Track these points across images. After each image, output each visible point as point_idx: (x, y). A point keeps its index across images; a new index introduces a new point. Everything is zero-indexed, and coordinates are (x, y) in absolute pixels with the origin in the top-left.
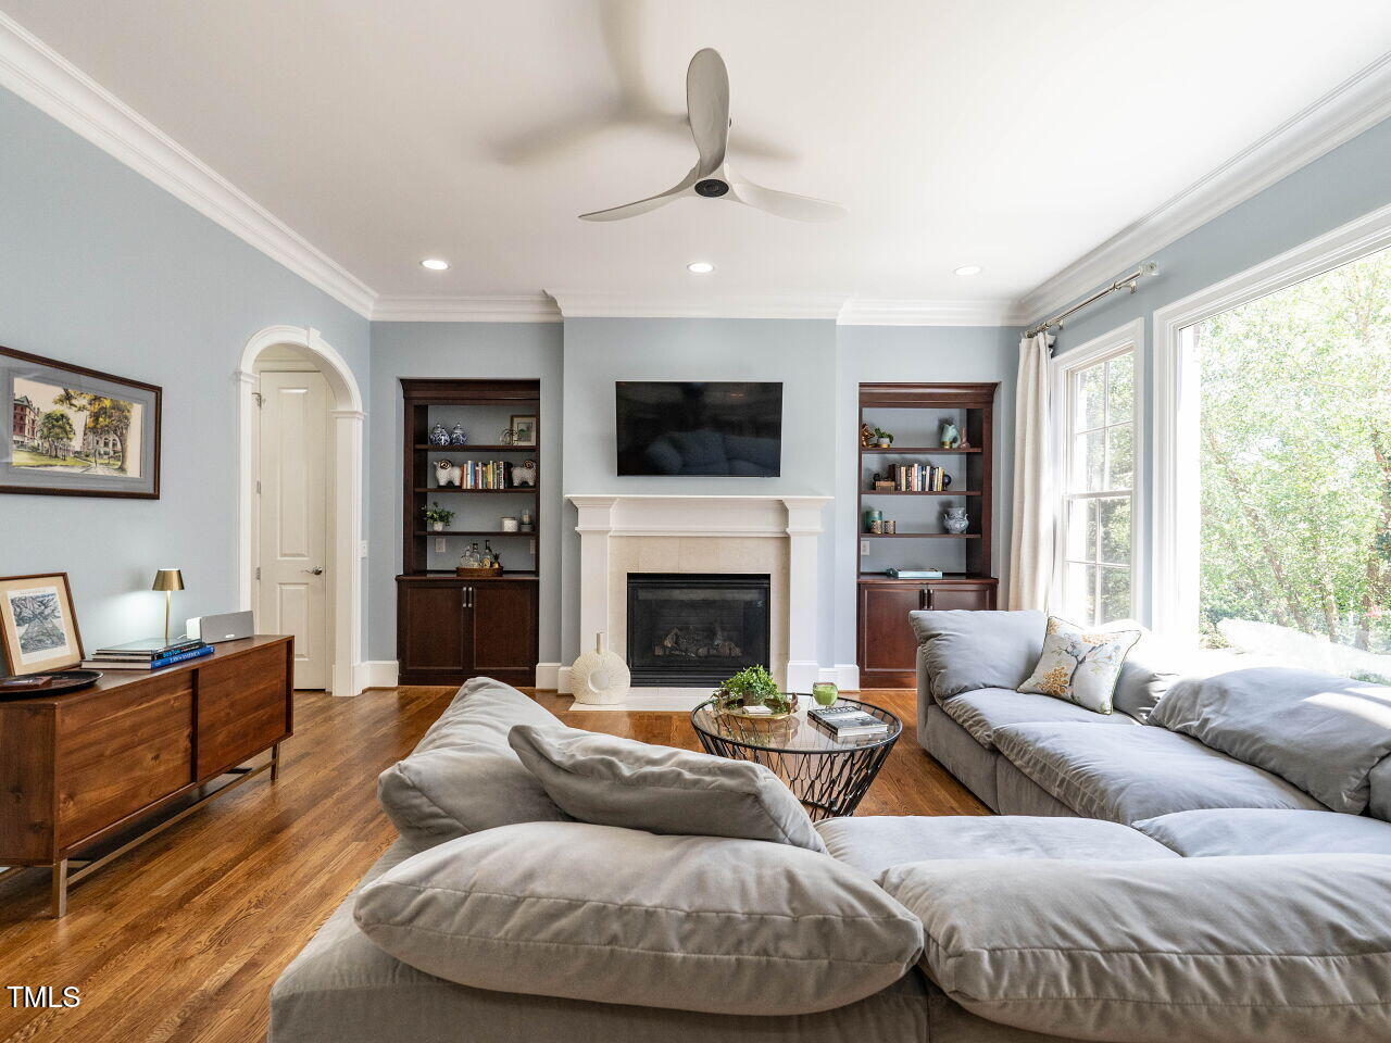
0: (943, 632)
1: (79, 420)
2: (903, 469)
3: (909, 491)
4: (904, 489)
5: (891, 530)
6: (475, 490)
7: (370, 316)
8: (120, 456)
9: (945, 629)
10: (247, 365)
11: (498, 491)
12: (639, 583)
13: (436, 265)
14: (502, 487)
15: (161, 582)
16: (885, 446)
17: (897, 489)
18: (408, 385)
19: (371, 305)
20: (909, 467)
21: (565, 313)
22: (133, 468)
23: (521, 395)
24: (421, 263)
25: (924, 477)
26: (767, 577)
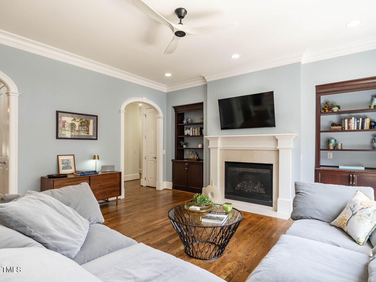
0: (301, 191)
1: (77, 124)
2: (346, 121)
3: (349, 130)
4: (346, 129)
5: (339, 148)
6: (193, 136)
7: (166, 91)
8: (88, 131)
9: (303, 190)
10: (123, 108)
11: (198, 136)
12: (229, 165)
13: (168, 75)
14: (199, 135)
15: (94, 158)
16: (336, 111)
17: (343, 130)
18: (175, 108)
19: (166, 88)
20: (349, 119)
21: (208, 81)
22: (91, 133)
23: (198, 107)
24: (164, 75)
25: (358, 123)
26: (272, 165)
